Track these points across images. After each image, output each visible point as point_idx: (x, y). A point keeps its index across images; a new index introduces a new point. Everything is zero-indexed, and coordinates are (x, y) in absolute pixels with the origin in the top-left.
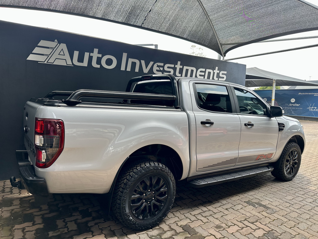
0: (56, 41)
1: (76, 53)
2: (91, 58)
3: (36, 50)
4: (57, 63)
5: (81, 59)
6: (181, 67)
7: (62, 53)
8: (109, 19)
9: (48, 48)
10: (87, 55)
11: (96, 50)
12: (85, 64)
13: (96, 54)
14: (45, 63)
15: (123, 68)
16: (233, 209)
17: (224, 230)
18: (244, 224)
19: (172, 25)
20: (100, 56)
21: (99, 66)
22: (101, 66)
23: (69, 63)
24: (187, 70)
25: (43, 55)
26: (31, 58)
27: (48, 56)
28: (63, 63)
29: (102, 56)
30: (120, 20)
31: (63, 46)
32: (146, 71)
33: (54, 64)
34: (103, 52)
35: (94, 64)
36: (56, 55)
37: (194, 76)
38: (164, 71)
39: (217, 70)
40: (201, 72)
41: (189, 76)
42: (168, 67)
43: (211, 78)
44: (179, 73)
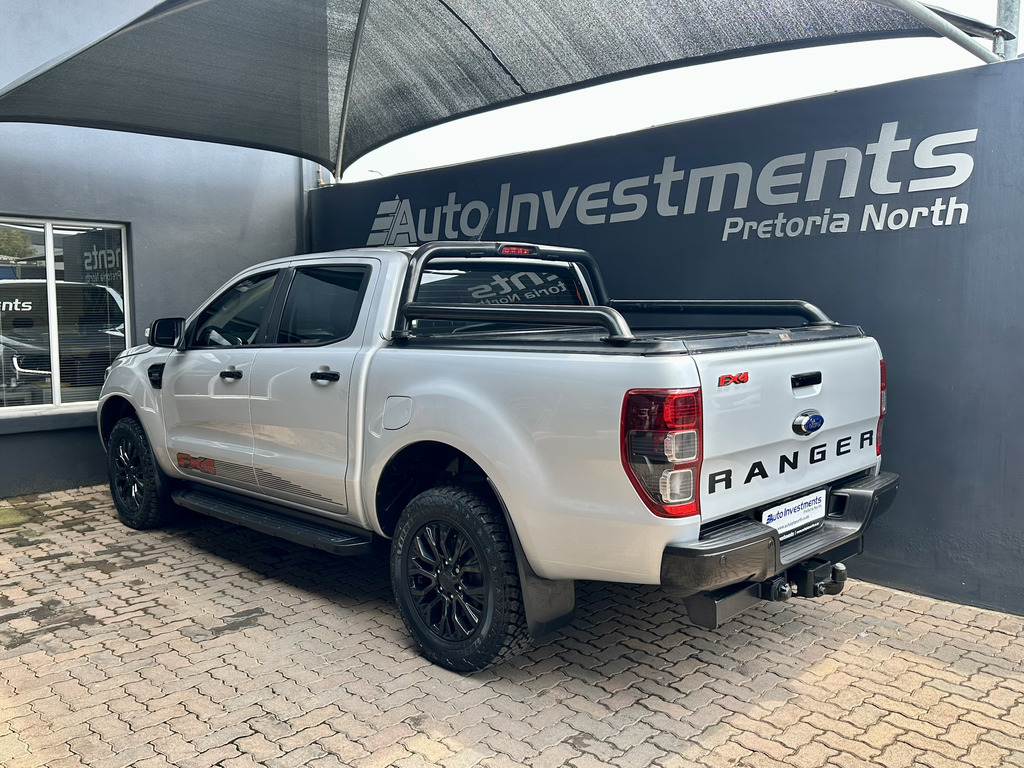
0: (397, 196)
1: (422, 215)
3: (376, 224)
7: (404, 220)
9: (388, 215)
12: (435, 234)
13: (451, 207)
22: (460, 232)
25: (382, 231)
26: (370, 240)
27: (388, 230)
29: (463, 208)
31: (406, 205)
35: (449, 232)
37: (741, 202)
38: (613, 208)
39: (888, 142)
40: (779, 172)
41: (715, 205)
42: (627, 192)
43: (849, 190)
44: (672, 203)
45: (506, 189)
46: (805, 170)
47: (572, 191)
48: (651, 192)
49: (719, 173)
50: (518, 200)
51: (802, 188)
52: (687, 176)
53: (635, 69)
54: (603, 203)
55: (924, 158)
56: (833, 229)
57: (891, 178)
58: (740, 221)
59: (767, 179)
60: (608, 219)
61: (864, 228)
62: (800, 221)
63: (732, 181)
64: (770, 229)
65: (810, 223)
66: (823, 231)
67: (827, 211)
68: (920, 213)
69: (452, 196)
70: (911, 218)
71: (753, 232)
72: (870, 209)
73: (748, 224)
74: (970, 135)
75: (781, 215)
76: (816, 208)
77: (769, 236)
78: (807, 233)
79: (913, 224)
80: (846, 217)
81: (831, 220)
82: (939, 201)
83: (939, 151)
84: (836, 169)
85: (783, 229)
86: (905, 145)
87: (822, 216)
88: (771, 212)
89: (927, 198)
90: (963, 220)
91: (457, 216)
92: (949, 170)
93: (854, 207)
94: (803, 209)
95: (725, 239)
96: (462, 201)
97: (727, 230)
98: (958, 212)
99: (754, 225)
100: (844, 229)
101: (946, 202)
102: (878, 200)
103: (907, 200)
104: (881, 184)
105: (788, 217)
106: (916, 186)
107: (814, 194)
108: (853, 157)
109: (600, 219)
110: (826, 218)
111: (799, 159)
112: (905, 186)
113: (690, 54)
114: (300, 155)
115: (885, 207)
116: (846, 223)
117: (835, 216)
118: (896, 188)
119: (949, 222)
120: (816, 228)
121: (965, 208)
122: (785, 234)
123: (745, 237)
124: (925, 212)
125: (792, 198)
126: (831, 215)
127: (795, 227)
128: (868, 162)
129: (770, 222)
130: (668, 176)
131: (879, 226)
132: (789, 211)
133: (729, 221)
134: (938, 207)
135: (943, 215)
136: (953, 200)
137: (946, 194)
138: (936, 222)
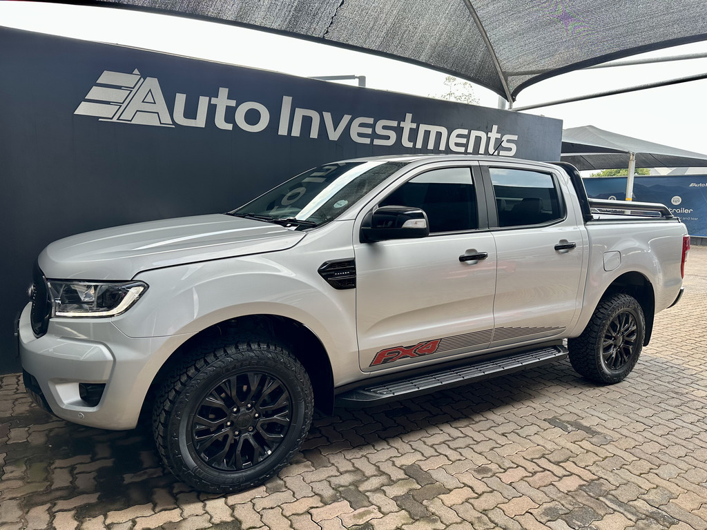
0: (136, 71)
1: (180, 99)
2: (212, 109)
3: (95, 93)
4: (140, 120)
5: (191, 112)
6: (414, 126)
7: (149, 99)
8: (252, 23)
9: (119, 87)
10: (203, 102)
11: (223, 92)
12: (200, 122)
13: (223, 100)
14: (115, 120)
15: (283, 131)
16: (517, 434)
17: (494, 477)
18: (539, 466)
19: (392, 33)
20: (233, 103)
21: (229, 127)
22: (235, 125)
23: (166, 119)
24: (427, 133)
25: (108, 103)
26: (84, 109)
27: (119, 104)
28: (152, 121)
29: (238, 105)
30: (275, 26)
31: (153, 83)
32: (334, 135)
33: (132, 123)
34: (239, 95)
35: (221, 123)
36: (136, 104)
37: (442, 147)
39: (495, 133)
40: (458, 136)
41: (431, 146)
42: (384, 128)
52: (418, 127)
55: (504, 143)
57: (495, 148)
63: (439, 135)
83: (508, 141)
84: (478, 140)
86: (499, 136)
92: (510, 149)
108: (484, 136)
111: (466, 132)
130: (408, 124)
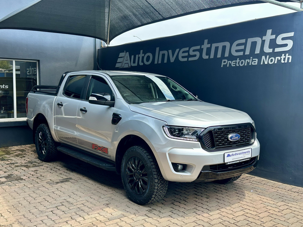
0: (125, 51)
1: (132, 57)
7: (127, 59)
9: (122, 57)
10: (137, 57)
13: (141, 55)
22: (144, 63)
26: (117, 66)
29: (145, 55)
33: (124, 67)
35: (140, 63)
37: (227, 55)
38: (190, 56)
39: (269, 36)
40: (238, 45)
41: (219, 56)
42: (194, 51)
43: (257, 51)
44: (207, 55)
45: (158, 49)
46: (245, 44)
47: (177, 50)
48: (201, 51)
49: (220, 45)
50: (161, 53)
51: (244, 50)
52: (211, 46)
53: (195, 11)
54: (186, 54)
55: (279, 41)
56: (253, 64)
57: (270, 48)
58: (226, 60)
59: (234, 47)
60: (188, 59)
61: (262, 63)
62: (244, 61)
63: (224, 48)
64: (235, 63)
65: (246, 62)
66: (250, 64)
67: (251, 58)
68: (278, 59)
69: (142, 51)
70: (275, 60)
71: (230, 64)
72: (263, 57)
73: (229, 62)
74: (292, 34)
75: (238, 59)
76: (248, 57)
77: (234, 65)
78: (246, 65)
79: (276, 62)
80: (257, 60)
81: (252, 61)
82: (283, 55)
83: (283, 39)
84: (254, 44)
85: (239, 64)
86: (273, 37)
87: (250, 59)
88: (235, 58)
89: (280, 54)
90: (290, 61)
91: (143, 57)
92: (286, 45)
93: (259, 57)
94: (244, 57)
95: (222, 66)
96: (144, 53)
97: (223, 64)
98: (289, 58)
99: (230, 62)
100: (256, 64)
101: (285, 55)
102: (266, 54)
103: (274, 54)
104: (267, 50)
105: (240, 60)
106: (277, 50)
107: (247, 52)
108: (259, 40)
109: (186, 59)
110: (251, 60)
111: (243, 41)
112: (274, 50)
113: (212, 6)
114: (95, 37)
115: (268, 56)
116: (257, 62)
117: (254, 59)
118: (271, 50)
119: (286, 62)
120: (248, 63)
121: (290, 57)
122: (239, 65)
123: (228, 66)
124: (279, 58)
125: (241, 53)
126: (252, 59)
127: (242, 63)
128: (263, 42)
129: (235, 61)
130: (206, 46)
131: (266, 63)
132: (241, 58)
133: (223, 60)
134: (283, 57)
135: (284, 59)
136: (287, 54)
137: (285, 52)
138: (283, 62)
